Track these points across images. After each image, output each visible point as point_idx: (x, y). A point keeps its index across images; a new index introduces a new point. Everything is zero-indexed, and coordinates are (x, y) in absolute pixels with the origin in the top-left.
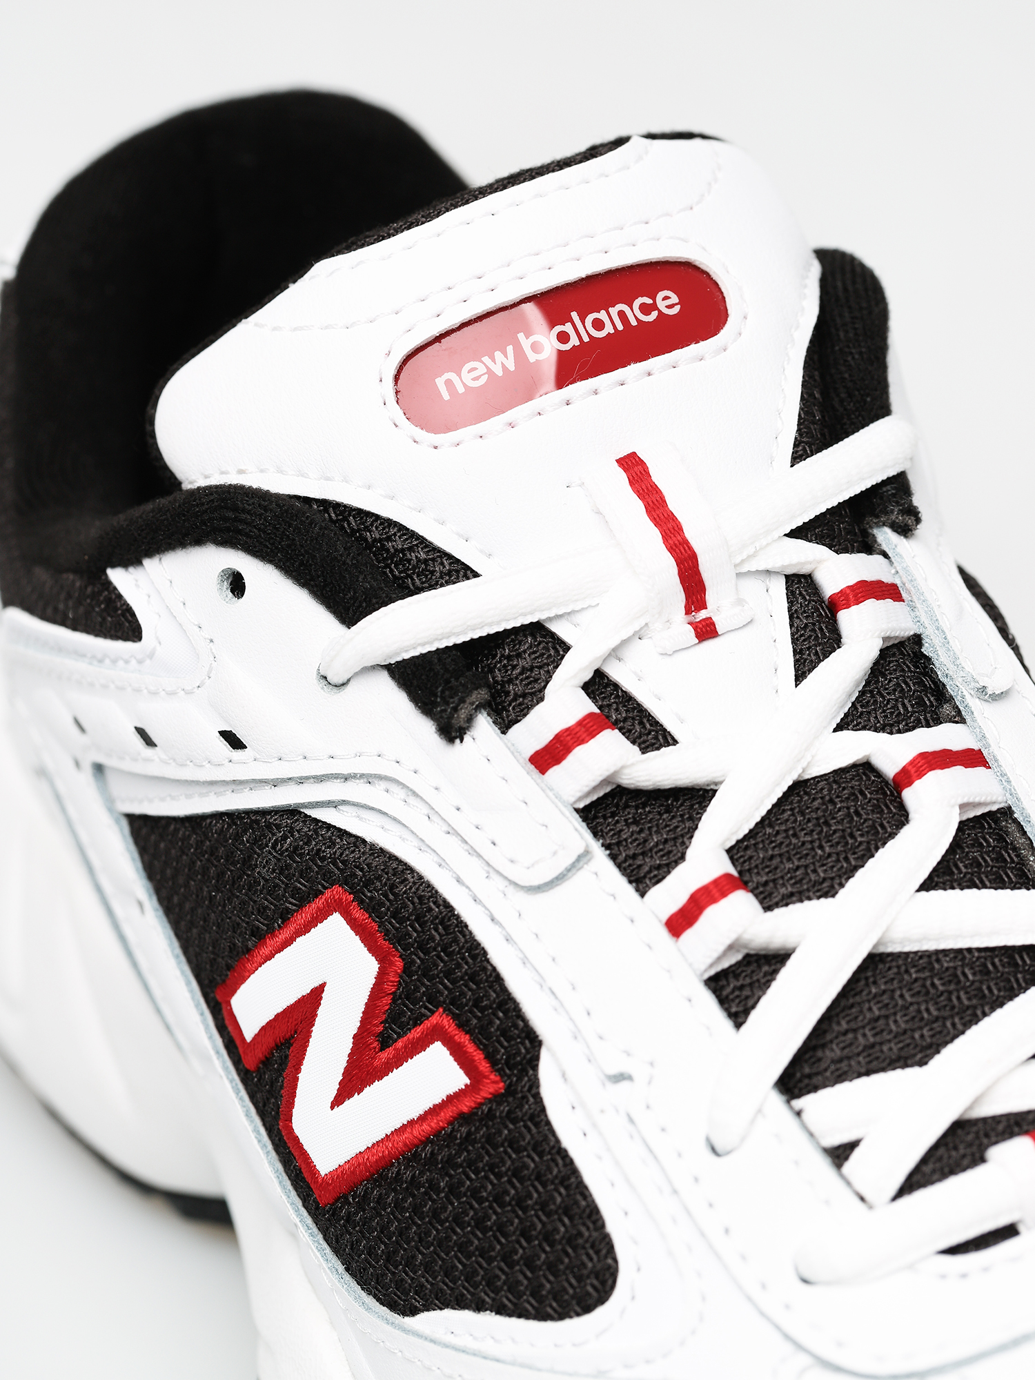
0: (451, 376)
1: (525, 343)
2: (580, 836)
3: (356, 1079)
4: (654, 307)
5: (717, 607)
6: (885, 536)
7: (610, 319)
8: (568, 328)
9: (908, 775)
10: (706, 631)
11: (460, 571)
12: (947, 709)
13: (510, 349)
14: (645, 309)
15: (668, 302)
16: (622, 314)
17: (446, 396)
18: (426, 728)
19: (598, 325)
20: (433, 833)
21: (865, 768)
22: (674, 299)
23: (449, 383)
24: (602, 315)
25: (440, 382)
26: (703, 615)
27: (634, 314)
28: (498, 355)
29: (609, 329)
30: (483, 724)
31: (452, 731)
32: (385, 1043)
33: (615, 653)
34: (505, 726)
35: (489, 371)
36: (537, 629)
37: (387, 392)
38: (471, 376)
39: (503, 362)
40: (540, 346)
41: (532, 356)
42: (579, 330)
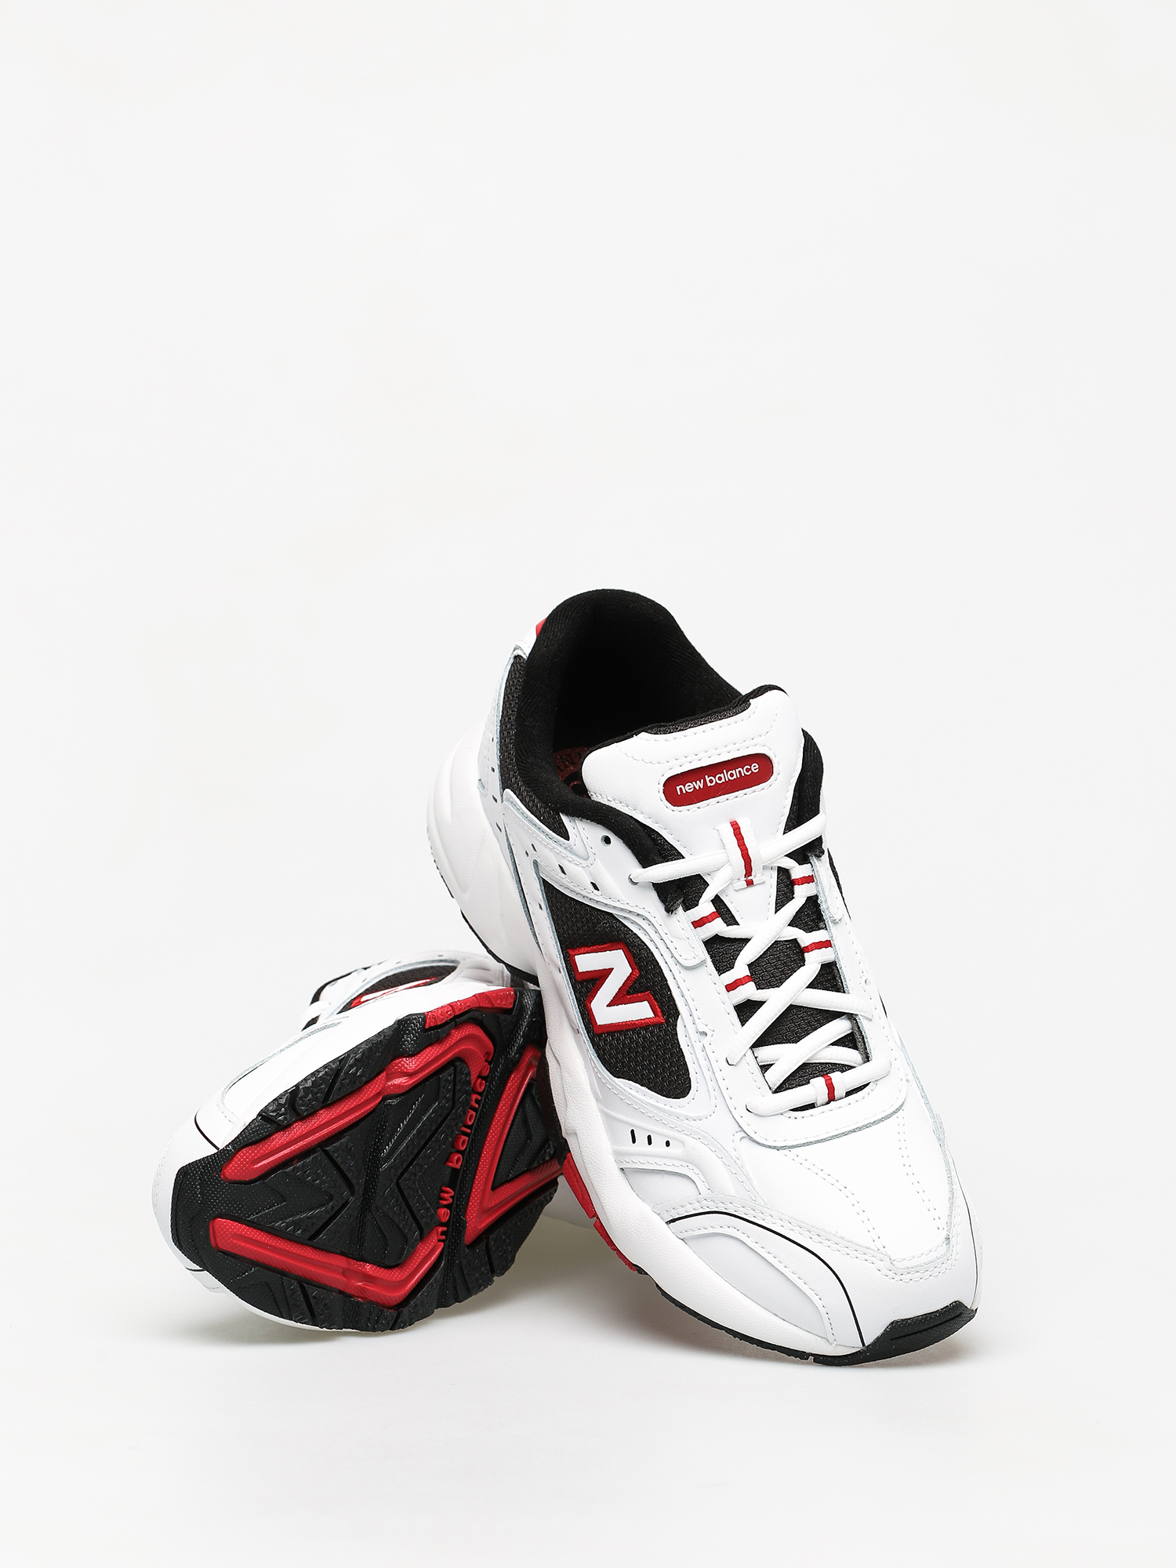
0: (682, 786)
1: (708, 779)
2: (703, 954)
3: (616, 1001)
4: (750, 769)
5: (756, 877)
6: (814, 860)
7: (736, 773)
8: (722, 775)
9: (808, 949)
10: (750, 883)
11: (679, 856)
12: (821, 925)
13: (702, 780)
14: (747, 770)
15: (755, 768)
16: (740, 772)
17: (679, 793)
18: (661, 907)
19: (732, 775)
20: (655, 937)
21: (795, 941)
22: (757, 767)
23: (681, 789)
24: (733, 772)
25: (678, 788)
26: (750, 878)
27: (744, 772)
28: (698, 782)
29: (735, 777)
30: (680, 909)
31: (669, 910)
32: (629, 993)
33: (723, 891)
34: (686, 909)
35: (694, 787)
36: (699, 876)
37: (661, 788)
38: (688, 788)
39: (699, 785)
40: (712, 781)
41: (709, 784)
42: (725, 776)
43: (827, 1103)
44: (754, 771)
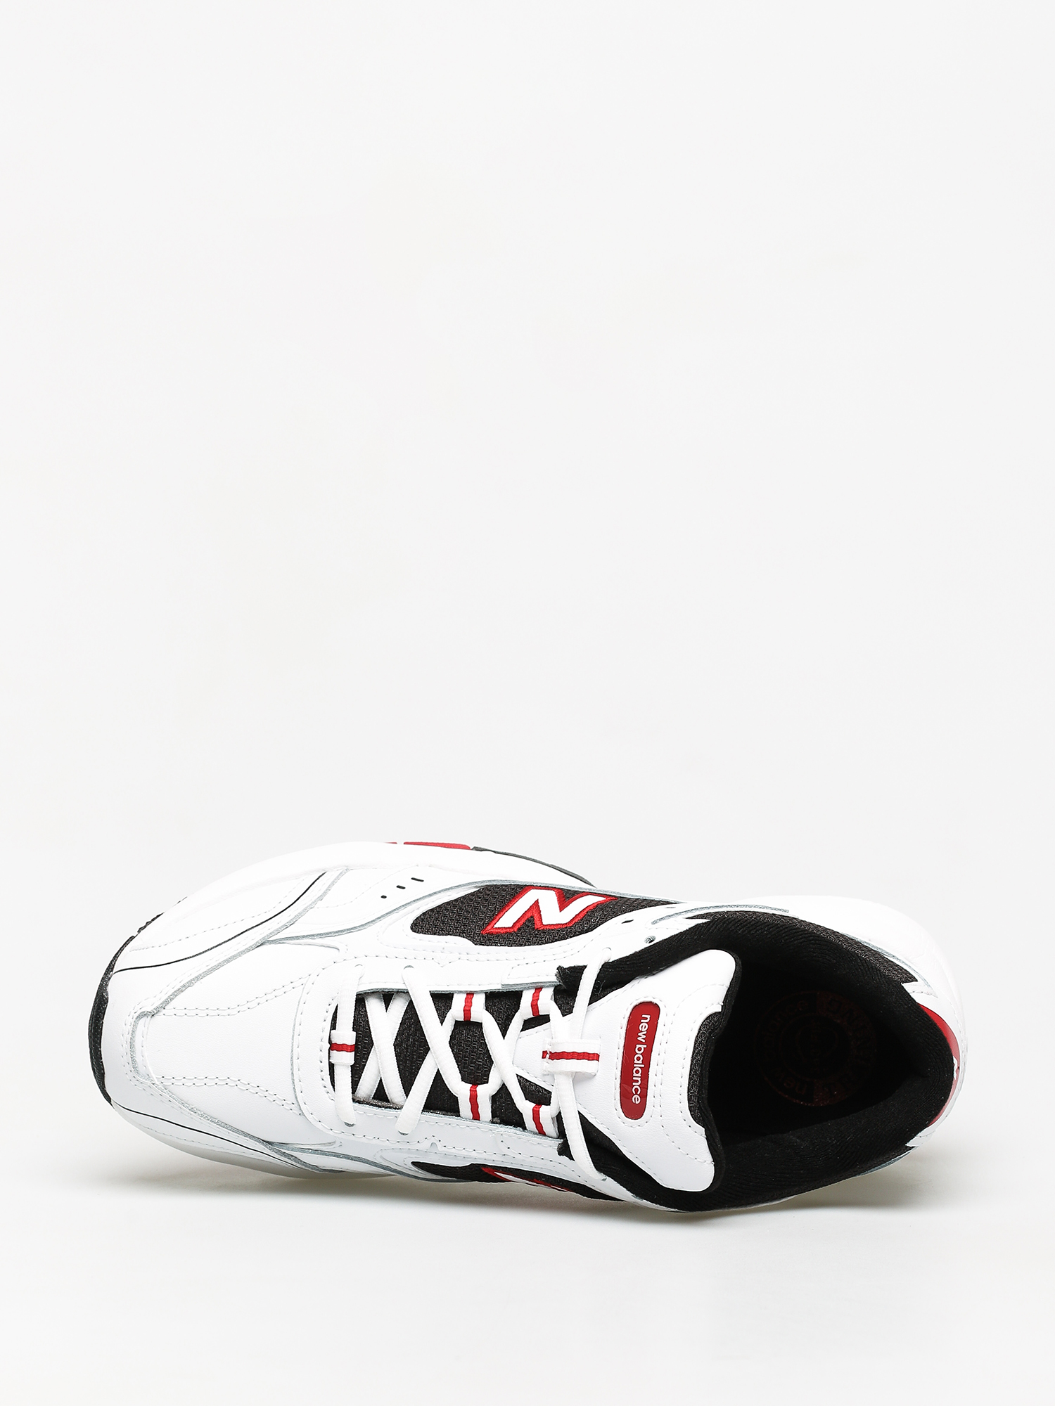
0: (647, 1021)
1: (643, 1047)
4: (636, 1094)
5: (548, 1061)
7: (637, 1077)
8: (640, 1062)
9: (474, 1090)
10: (544, 1054)
13: (644, 1041)
14: (637, 1090)
15: (636, 1099)
16: (637, 1081)
17: (643, 1016)
18: (565, 965)
19: (636, 1072)
21: (486, 1081)
22: (636, 1102)
23: (647, 1019)
25: (648, 1017)
28: (645, 1037)
29: (634, 1074)
30: (557, 981)
31: (561, 972)
33: (552, 1028)
34: (554, 987)
35: (642, 1031)
36: (571, 1010)
37: (655, 1001)
38: (644, 1026)
39: (642, 1037)
40: (640, 1049)
41: (638, 1046)
42: (638, 1065)
43: (330, 1041)
44: (634, 1097)
